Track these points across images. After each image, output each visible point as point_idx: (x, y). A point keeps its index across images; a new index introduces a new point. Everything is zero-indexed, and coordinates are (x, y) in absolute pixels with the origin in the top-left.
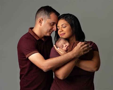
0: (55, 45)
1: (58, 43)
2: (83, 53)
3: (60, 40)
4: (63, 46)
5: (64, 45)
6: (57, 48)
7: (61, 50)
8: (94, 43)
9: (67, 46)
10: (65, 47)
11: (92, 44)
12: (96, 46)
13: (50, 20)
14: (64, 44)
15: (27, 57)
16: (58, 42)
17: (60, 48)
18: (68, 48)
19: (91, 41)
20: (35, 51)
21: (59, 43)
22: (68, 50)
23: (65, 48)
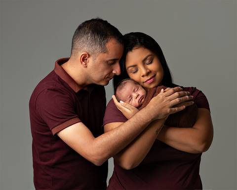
0: (115, 94)
1: (120, 92)
2: (169, 110)
3: (125, 83)
4: (131, 97)
5: (135, 95)
6: (119, 102)
7: (127, 106)
8: (201, 92)
9: (139, 97)
10: (136, 98)
11: (196, 94)
12: (205, 97)
13: (106, 54)
14: (134, 91)
15: (54, 133)
16: (121, 89)
17: (124, 101)
18: (143, 100)
19: (193, 88)
20: (73, 120)
21: (123, 90)
22: (142, 105)
23: (135, 102)
